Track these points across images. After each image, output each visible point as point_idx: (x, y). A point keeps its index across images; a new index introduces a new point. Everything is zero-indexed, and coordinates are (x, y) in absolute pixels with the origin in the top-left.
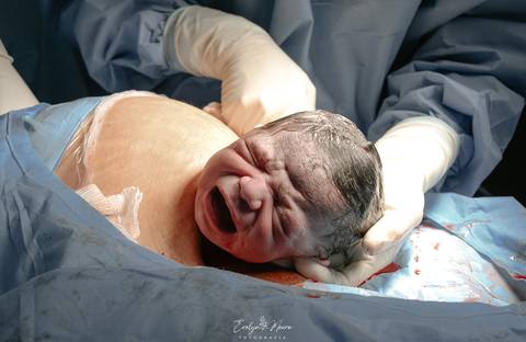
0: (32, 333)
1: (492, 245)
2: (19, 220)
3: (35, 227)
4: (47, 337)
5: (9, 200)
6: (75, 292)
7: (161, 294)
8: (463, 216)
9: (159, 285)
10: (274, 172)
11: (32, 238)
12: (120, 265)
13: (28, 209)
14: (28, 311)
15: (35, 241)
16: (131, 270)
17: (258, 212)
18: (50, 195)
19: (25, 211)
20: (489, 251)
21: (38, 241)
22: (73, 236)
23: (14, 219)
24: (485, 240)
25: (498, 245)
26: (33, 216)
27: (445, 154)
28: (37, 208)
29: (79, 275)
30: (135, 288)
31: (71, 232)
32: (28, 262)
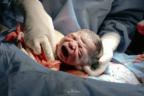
0: (11, 87)
1: (134, 68)
2: (7, 59)
3: (11, 60)
4: (15, 88)
5: (4, 53)
6: (22, 77)
7: (45, 78)
8: (126, 60)
9: (44, 76)
10: (78, 40)
11: (10, 63)
12: (34, 70)
13: (9, 56)
14: (10, 82)
15: (11, 64)
16: (37, 72)
17: (75, 50)
18: (15, 52)
19: (9, 57)
20: (133, 70)
21: (12, 64)
22: (22, 63)
23: (6, 59)
24: (132, 67)
25: (135, 68)
26: (11, 58)
27: (117, 42)
28: (12, 56)
29: (23, 73)
30: (38, 76)
31: (21, 62)
32: (9, 70)
